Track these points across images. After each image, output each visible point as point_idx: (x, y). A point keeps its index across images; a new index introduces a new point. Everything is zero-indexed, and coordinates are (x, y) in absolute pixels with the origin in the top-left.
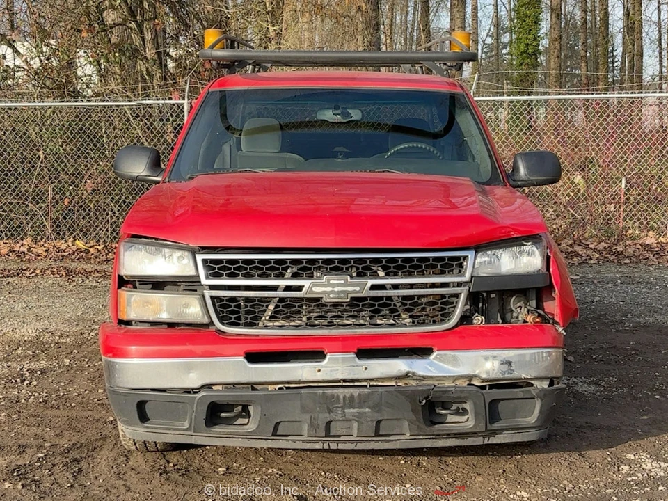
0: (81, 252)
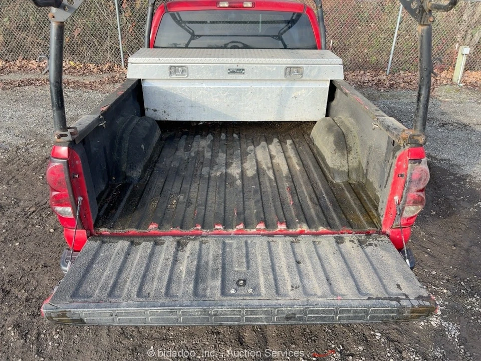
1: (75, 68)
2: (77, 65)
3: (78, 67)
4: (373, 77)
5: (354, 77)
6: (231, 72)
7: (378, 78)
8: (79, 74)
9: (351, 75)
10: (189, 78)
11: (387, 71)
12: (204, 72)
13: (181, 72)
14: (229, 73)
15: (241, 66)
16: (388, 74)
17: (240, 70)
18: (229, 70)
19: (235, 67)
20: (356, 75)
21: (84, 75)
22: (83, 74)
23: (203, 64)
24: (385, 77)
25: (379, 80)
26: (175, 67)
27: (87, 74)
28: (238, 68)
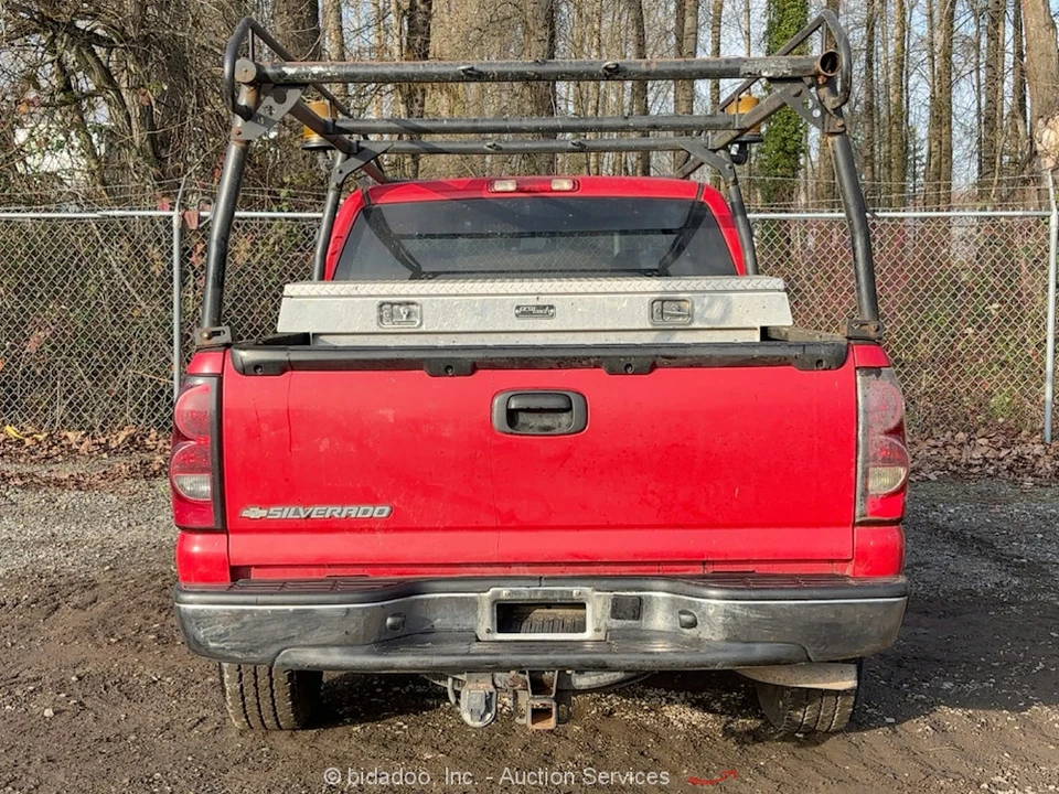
0: (11, 443)
1: (20, 443)
2: (27, 436)
3: (28, 441)
4: (999, 450)
5: (934, 452)
6: (523, 313)
7: (1016, 451)
8: (33, 457)
9: (925, 445)
10: (424, 328)
11: (1042, 430)
12: (459, 315)
13: (405, 316)
14: (517, 315)
15: (544, 301)
16: (1048, 441)
17: (544, 307)
18: (518, 307)
19: (532, 301)
20: (940, 444)
21: (49, 461)
22: (47, 458)
23: (456, 295)
24: (1038, 449)
25: (1020, 458)
26: (392, 304)
27: (60, 458)
28: (539, 303)
